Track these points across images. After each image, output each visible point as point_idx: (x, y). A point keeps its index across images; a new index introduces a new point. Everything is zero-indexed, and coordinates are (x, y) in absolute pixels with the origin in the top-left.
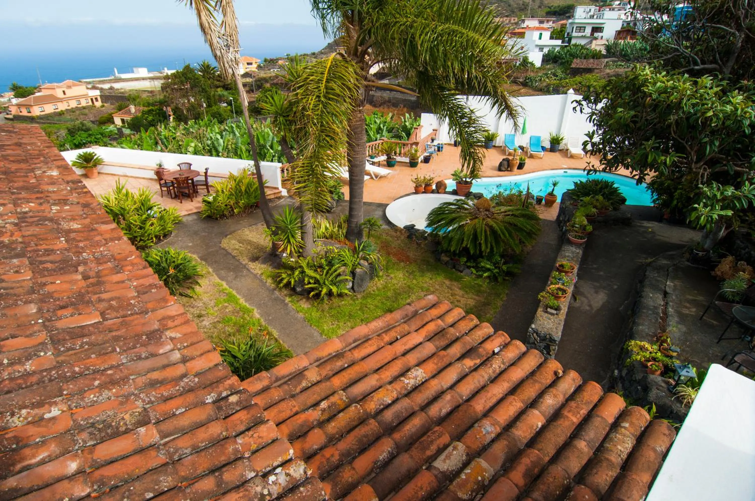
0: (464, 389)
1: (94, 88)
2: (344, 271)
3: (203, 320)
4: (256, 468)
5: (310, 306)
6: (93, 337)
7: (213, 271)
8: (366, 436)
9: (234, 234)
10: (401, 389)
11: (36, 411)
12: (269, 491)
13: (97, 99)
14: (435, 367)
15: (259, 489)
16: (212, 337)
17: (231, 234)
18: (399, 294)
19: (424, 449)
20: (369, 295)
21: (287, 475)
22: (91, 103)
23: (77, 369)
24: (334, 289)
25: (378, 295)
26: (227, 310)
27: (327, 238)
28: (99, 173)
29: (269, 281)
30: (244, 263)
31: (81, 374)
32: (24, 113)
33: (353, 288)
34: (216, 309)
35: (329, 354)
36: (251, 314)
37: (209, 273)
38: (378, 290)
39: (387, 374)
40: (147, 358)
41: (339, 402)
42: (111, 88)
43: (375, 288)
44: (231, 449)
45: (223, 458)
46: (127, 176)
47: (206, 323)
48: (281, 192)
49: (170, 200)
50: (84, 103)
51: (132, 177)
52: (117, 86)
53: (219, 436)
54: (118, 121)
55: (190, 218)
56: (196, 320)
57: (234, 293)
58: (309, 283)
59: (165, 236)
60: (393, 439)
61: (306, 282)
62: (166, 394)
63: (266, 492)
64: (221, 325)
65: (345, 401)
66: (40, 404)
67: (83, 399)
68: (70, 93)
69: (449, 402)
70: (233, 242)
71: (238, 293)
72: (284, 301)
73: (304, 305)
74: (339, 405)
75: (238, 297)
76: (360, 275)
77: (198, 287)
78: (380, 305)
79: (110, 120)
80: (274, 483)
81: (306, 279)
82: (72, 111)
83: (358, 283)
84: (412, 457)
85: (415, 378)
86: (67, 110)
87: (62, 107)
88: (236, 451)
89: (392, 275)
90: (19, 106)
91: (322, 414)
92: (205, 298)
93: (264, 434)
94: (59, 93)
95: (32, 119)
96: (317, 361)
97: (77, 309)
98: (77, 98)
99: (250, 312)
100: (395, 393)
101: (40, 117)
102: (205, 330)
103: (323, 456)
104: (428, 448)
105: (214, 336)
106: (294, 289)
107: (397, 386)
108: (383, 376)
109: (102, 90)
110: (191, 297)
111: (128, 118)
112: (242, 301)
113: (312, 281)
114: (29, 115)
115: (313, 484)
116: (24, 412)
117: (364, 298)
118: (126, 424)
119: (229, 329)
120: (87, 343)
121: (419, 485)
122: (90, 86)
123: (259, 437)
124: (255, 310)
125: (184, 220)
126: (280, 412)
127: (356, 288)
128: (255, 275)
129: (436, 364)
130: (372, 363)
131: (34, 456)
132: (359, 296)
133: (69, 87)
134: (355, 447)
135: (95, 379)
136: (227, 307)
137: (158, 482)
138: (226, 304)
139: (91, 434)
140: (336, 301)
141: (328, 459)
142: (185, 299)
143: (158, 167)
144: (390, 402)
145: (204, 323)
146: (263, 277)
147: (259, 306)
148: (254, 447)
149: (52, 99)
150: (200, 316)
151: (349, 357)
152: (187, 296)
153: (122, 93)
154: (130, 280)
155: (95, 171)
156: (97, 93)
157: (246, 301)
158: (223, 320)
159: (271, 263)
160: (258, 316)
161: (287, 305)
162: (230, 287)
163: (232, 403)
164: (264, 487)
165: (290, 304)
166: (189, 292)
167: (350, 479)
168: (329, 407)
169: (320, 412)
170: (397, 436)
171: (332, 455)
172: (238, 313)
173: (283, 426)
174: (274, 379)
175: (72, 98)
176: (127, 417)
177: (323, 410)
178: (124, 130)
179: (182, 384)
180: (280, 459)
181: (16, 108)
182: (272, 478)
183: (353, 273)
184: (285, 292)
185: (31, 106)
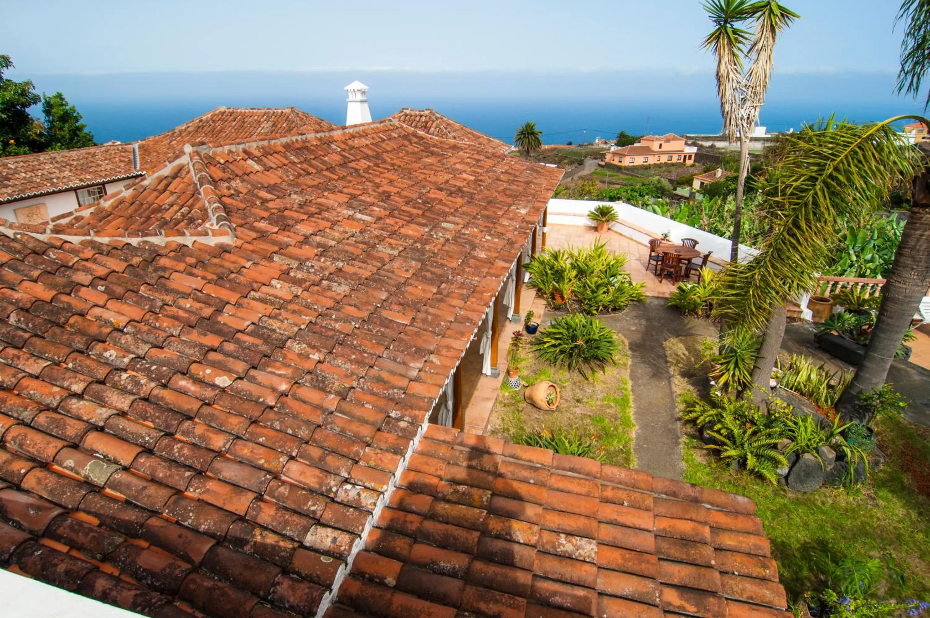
0: (616, 608)
1: (694, 144)
2: (785, 447)
3: (578, 407)
4: (352, 473)
5: (705, 463)
6: (388, 330)
7: (631, 366)
8: (456, 539)
9: (688, 338)
10: (547, 542)
11: (309, 349)
12: (337, 491)
13: (690, 157)
14: (620, 561)
15: (333, 483)
16: (571, 426)
17: (685, 336)
18: (866, 534)
19: (482, 598)
20: (809, 504)
21: (359, 494)
22: (682, 161)
23: (355, 342)
24: (751, 461)
25: (824, 513)
26: (608, 411)
27: (802, 394)
28: (609, 229)
29: (682, 406)
30: (672, 373)
31: (355, 347)
32: (616, 162)
33: (787, 477)
34: (599, 403)
35: (530, 461)
36: (627, 429)
37: (625, 365)
38: (834, 505)
39: (554, 520)
40: (400, 363)
41: (476, 497)
42: (712, 147)
43: (830, 501)
44: (355, 448)
45: (345, 450)
46: (631, 239)
47: (578, 411)
48: (802, 312)
49: (652, 276)
50: (675, 159)
51: (636, 241)
52: (719, 144)
53: (363, 437)
54: (696, 184)
55: (656, 302)
56: (573, 403)
57: (631, 398)
58: (718, 432)
59: (615, 310)
60: (470, 563)
61: (716, 428)
62: (375, 390)
63: (334, 489)
64: (589, 420)
65: (483, 502)
66: (314, 347)
67: (334, 359)
68: (666, 147)
69: (574, 596)
70: (681, 345)
71: (635, 400)
72: (679, 438)
73: (698, 457)
74: (473, 499)
75: (631, 404)
76: (807, 466)
77: (601, 372)
78: (813, 525)
79: (689, 182)
80: (346, 491)
81: (718, 426)
82: (658, 166)
83: (799, 475)
84: (463, 590)
85: (578, 548)
86: (655, 164)
87: (652, 160)
88: (357, 453)
89: (881, 503)
90: (614, 153)
91: (452, 493)
92: (599, 387)
93: (386, 461)
94: (655, 146)
95: (619, 169)
96: (513, 457)
97: (404, 309)
98: (670, 153)
99: (628, 426)
100: (536, 538)
101: (627, 168)
102: (572, 416)
103: (405, 516)
104: (487, 602)
105: (574, 426)
106: (701, 431)
107: (547, 536)
108: (548, 517)
109: (700, 147)
110: (587, 379)
111: (708, 181)
112: (631, 412)
113: (723, 431)
114: (619, 164)
115: (360, 515)
116: (304, 345)
117: (797, 502)
118: (332, 388)
119: (592, 430)
120: (381, 332)
121: (432, 610)
122: (690, 142)
123: (380, 459)
124: (637, 427)
125: (648, 301)
126: (427, 464)
127: (791, 479)
128: (672, 393)
129: (626, 561)
130: (556, 500)
131: (278, 369)
132: (789, 495)
133: (668, 141)
134: (437, 537)
135: (354, 353)
136: (612, 407)
137: (299, 428)
138: (612, 404)
139: (312, 379)
140: (746, 478)
141: (406, 521)
142: (581, 378)
143: (662, 237)
144: (522, 541)
145: (577, 409)
146: (679, 400)
147: (644, 427)
148: (372, 463)
149: (647, 151)
150: (578, 401)
151: (543, 476)
152: (584, 375)
153: (722, 153)
154: (461, 308)
155: (606, 226)
156: (694, 150)
157: (635, 413)
158: (596, 418)
159: (701, 388)
160: (633, 435)
161: (677, 444)
162: (632, 390)
163: (399, 426)
164: (336, 485)
165: (681, 446)
166: (588, 373)
167: (398, 549)
168: (464, 493)
169: (452, 490)
170: (478, 565)
171: (411, 522)
172: (616, 419)
173: (413, 473)
174: (459, 440)
175: (665, 153)
176: (337, 384)
177: (456, 491)
178: (697, 194)
179: (391, 391)
180: (373, 484)
181: (611, 155)
182: (349, 487)
183: (797, 456)
184: (689, 430)
185: (624, 155)
